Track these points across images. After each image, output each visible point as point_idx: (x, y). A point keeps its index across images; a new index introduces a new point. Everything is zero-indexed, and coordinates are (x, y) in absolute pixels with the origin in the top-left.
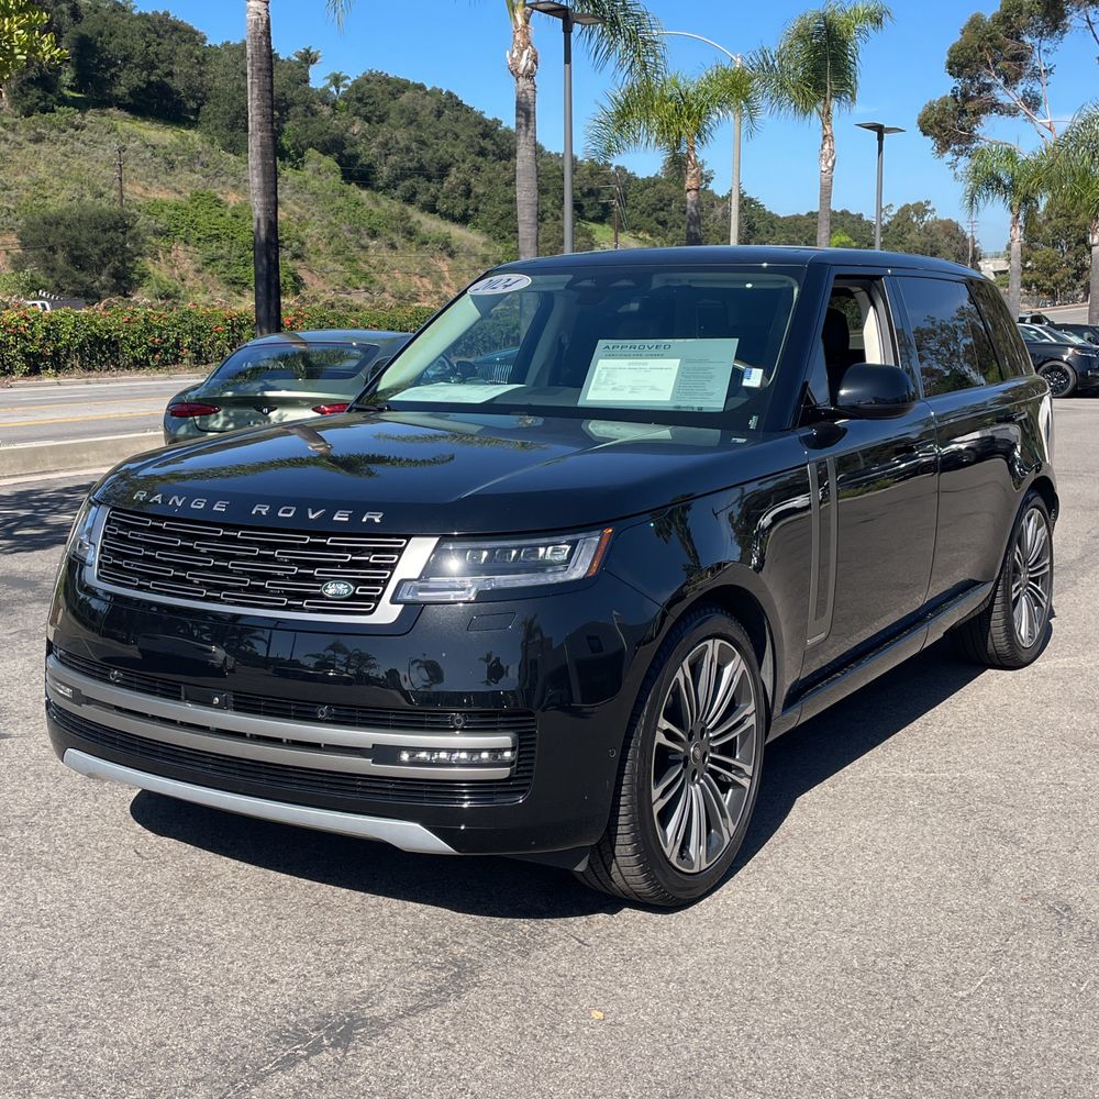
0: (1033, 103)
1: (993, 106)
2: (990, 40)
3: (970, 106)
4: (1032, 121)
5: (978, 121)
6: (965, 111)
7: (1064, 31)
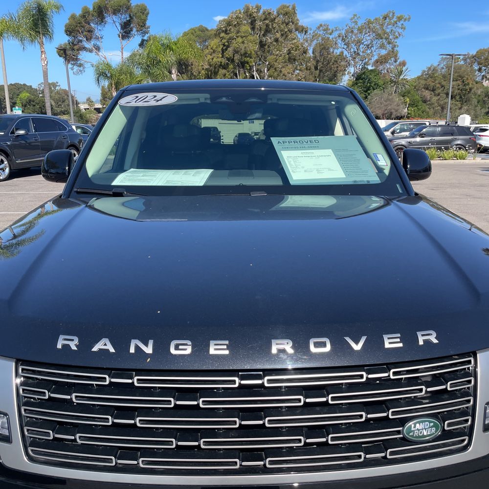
0: (98, 49)
1: (84, 48)
2: (79, 23)
3: (76, 47)
4: (98, 55)
5: (79, 53)
6: (74, 49)
7: (105, 23)
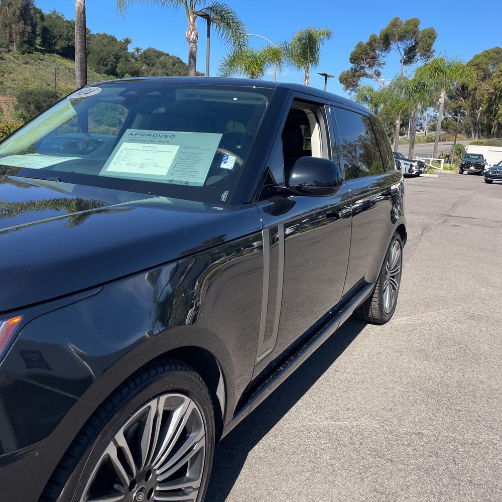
0: (378, 74)
1: (365, 74)
2: (365, 51)
3: (357, 74)
4: (377, 80)
5: (359, 79)
6: (355, 76)
7: (390, 50)
